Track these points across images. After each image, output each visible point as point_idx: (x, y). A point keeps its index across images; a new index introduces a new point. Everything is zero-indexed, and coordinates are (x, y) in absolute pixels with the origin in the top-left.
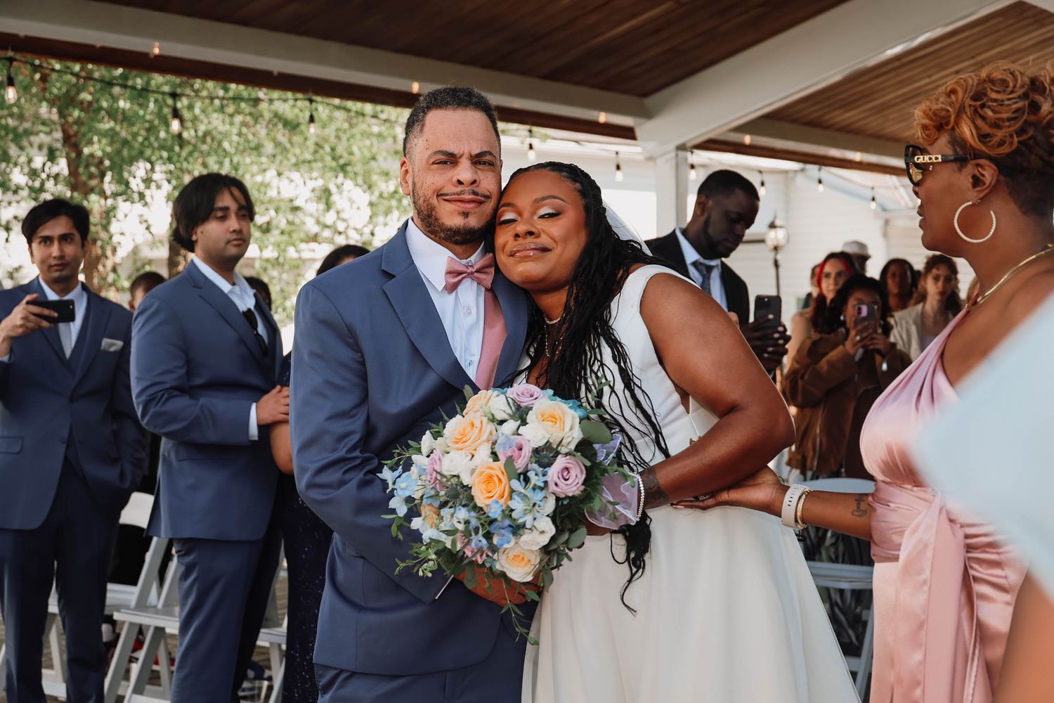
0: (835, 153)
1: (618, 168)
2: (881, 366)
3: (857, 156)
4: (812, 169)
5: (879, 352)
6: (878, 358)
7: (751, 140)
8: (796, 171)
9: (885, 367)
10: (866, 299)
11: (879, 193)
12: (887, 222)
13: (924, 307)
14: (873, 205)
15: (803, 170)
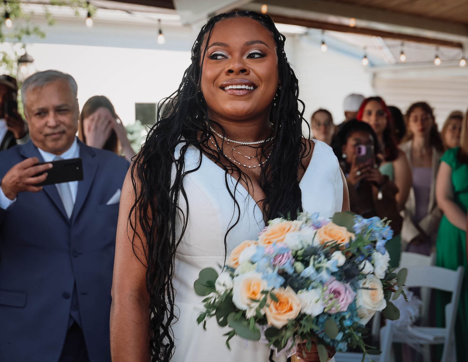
0: (333, 19)
1: (160, 32)
2: (377, 195)
3: (352, 22)
4: (316, 33)
5: (375, 183)
6: (375, 189)
7: (268, 9)
8: (301, 35)
9: (380, 196)
10: (363, 138)
11: (371, 52)
12: (375, 75)
13: (413, 144)
14: (365, 62)
15: (306, 34)
